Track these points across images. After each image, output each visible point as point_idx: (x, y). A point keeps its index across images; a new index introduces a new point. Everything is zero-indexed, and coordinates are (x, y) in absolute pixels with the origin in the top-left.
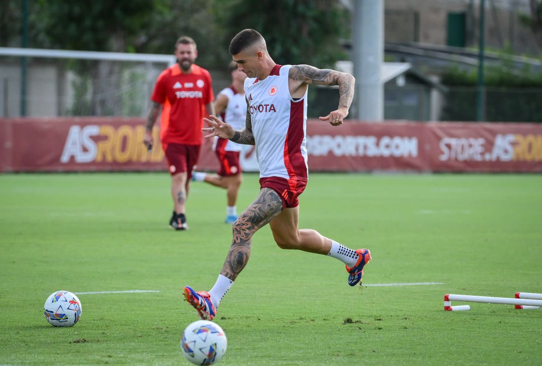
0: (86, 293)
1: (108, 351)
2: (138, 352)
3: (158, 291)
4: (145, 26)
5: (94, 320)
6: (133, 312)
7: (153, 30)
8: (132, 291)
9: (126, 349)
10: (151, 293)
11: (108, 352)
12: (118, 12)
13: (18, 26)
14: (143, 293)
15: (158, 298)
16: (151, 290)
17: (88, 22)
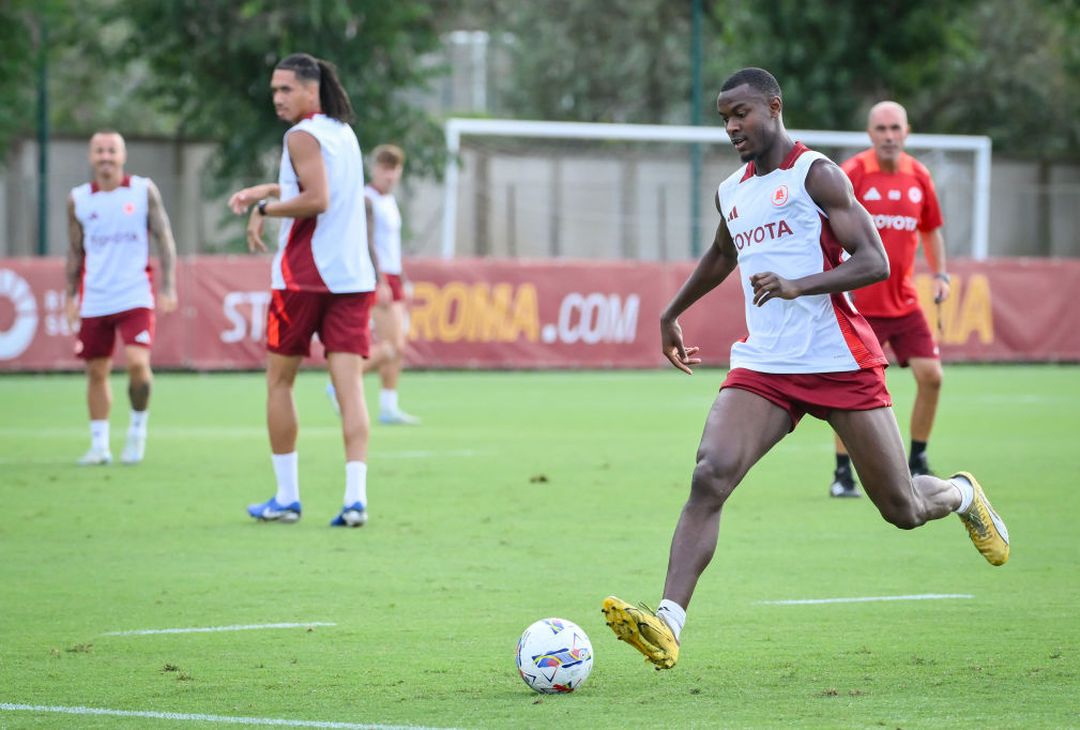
0: (829, 601)
1: (877, 713)
2: (936, 716)
3: (969, 596)
4: (929, 81)
5: (848, 653)
6: (923, 638)
7: (944, 90)
8: (919, 597)
9: (911, 709)
10: (957, 599)
11: (877, 715)
12: (876, 54)
13: (683, 83)
14: (940, 600)
15: (970, 609)
16: (958, 593)
17: (819, 76)
